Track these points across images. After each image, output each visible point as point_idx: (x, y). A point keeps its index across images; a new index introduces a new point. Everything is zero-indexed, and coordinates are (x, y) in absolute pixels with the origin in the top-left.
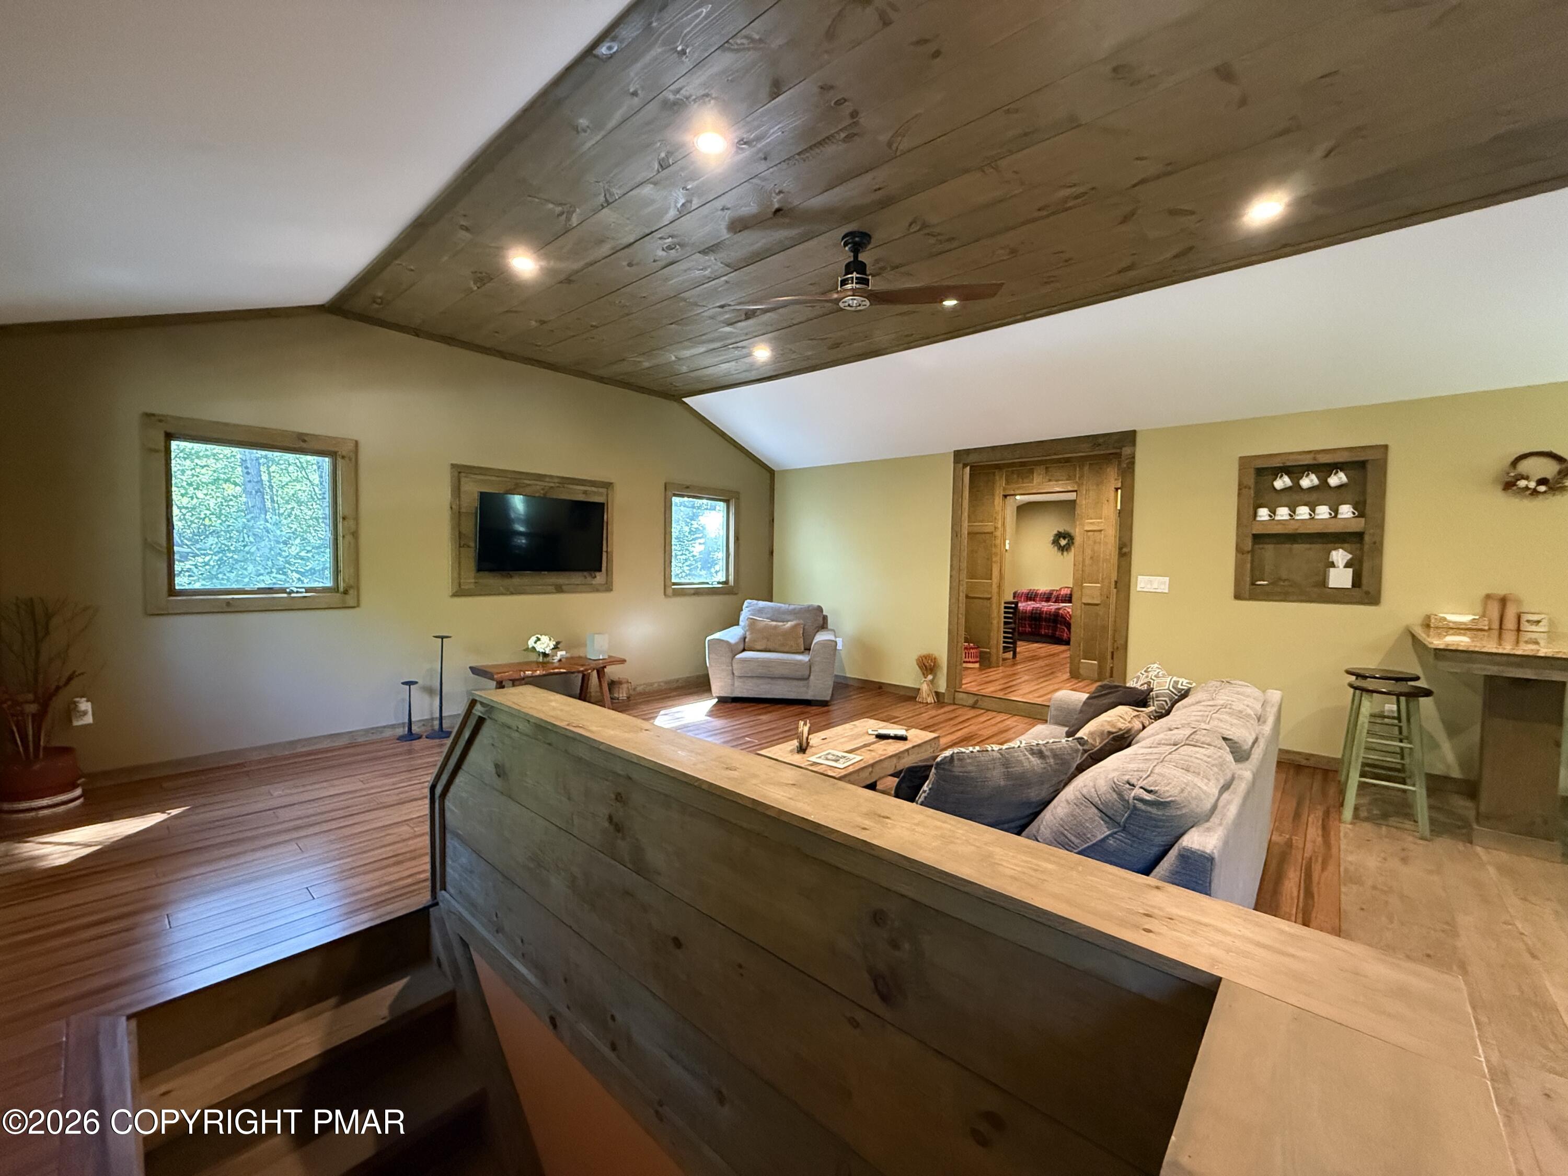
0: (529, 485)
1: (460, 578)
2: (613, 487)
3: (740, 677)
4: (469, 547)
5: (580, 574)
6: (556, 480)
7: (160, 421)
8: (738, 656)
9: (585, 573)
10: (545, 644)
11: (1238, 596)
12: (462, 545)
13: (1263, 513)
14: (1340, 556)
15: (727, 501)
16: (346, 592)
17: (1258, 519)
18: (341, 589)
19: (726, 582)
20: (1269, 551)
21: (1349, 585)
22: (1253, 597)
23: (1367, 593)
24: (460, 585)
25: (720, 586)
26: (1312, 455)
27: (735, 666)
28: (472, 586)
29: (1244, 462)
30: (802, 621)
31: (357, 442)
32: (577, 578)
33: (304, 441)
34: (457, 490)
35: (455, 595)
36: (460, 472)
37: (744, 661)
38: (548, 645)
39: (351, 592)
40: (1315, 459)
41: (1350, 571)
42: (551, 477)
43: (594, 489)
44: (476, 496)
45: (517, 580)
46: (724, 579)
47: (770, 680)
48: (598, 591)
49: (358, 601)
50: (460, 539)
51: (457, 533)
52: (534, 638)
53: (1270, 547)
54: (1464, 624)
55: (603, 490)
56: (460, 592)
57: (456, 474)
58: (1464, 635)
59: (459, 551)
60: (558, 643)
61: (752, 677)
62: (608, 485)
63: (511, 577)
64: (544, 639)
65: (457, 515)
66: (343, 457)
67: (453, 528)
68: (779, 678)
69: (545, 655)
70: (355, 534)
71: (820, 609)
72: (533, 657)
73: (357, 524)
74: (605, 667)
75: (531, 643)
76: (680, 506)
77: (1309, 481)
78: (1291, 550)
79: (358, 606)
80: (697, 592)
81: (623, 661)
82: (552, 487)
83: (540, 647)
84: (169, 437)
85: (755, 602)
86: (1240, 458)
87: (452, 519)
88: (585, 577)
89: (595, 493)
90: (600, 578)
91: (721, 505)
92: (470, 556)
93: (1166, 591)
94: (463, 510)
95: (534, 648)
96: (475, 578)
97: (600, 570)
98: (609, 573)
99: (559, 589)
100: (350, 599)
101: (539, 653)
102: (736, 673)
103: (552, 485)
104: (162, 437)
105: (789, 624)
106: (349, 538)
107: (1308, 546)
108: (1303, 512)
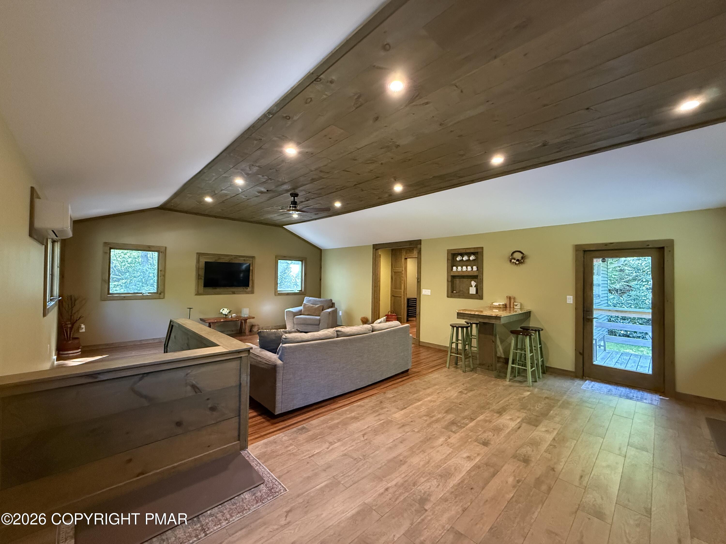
0: (223, 258)
1: (198, 289)
2: (255, 258)
3: (296, 324)
4: (202, 279)
5: (242, 287)
6: (234, 256)
7: (109, 244)
8: (296, 317)
9: (244, 287)
10: (225, 311)
11: (448, 297)
12: (199, 278)
13: (454, 268)
14: (473, 283)
15: (302, 261)
16: (160, 294)
17: (453, 270)
18: (159, 293)
19: (301, 290)
20: (457, 281)
21: (475, 293)
22: (451, 297)
23: (479, 296)
24: (198, 291)
25: (298, 292)
26: (465, 250)
27: (294, 320)
28: (202, 292)
29: (449, 251)
30: (322, 305)
31: (166, 247)
32: (240, 289)
33: (150, 248)
34: (198, 261)
35: (196, 295)
36: (199, 255)
37: (297, 318)
38: (227, 312)
39: (162, 293)
40: (466, 251)
41: (475, 288)
42: (231, 255)
43: (248, 259)
44: (204, 263)
45: (218, 290)
46: (300, 289)
47: (306, 325)
48: (248, 293)
49: (164, 296)
50: (198, 277)
51: (197, 274)
52: (222, 309)
53: (457, 280)
54: (497, 306)
55: (251, 259)
56: (198, 294)
57: (198, 256)
58: (497, 309)
59: (198, 282)
60: (230, 311)
61: (300, 324)
62: (253, 257)
63: (216, 289)
64: (226, 309)
65: (198, 269)
66: (161, 252)
67: (196, 273)
68: (309, 324)
69: (226, 315)
70: (164, 276)
71: (331, 300)
72: (222, 316)
73: (165, 273)
74: (247, 319)
75: (221, 311)
76: (282, 264)
77: (465, 258)
78: (463, 281)
79: (164, 298)
80: (288, 294)
81: (253, 318)
82: (232, 259)
83: (224, 312)
84: (111, 248)
85: (308, 297)
86: (447, 250)
87: (196, 270)
88: (244, 289)
89: (248, 260)
90: (249, 289)
91: (300, 262)
92: (202, 282)
93: (430, 294)
94: (200, 267)
95: (222, 313)
96: (203, 289)
97: (248, 286)
98: (253, 287)
99: (234, 293)
100: (162, 296)
101: (224, 314)
102: (295, 323)
103: (232, 258)
104: (109, 248)
105: (317, 306)
106: (162, 277)
107: (467, 280)
108: (464, 268)
